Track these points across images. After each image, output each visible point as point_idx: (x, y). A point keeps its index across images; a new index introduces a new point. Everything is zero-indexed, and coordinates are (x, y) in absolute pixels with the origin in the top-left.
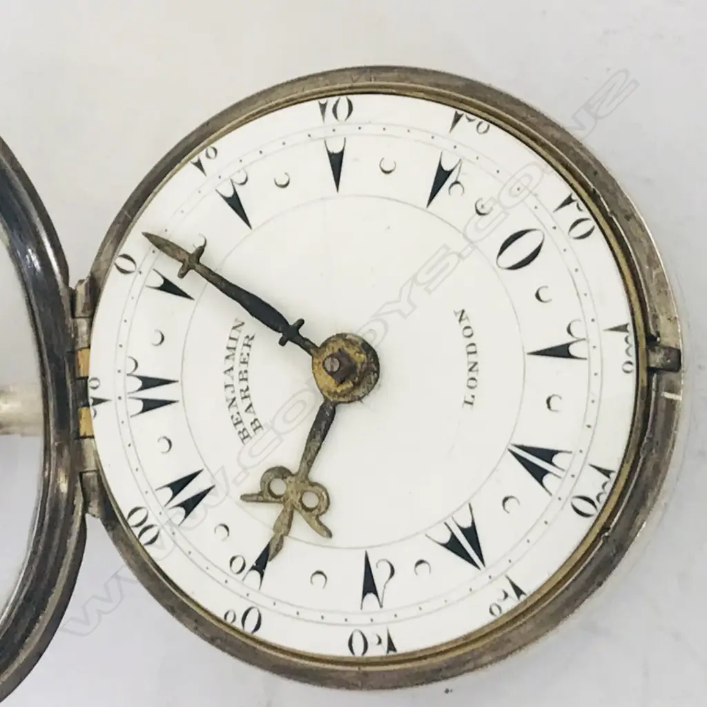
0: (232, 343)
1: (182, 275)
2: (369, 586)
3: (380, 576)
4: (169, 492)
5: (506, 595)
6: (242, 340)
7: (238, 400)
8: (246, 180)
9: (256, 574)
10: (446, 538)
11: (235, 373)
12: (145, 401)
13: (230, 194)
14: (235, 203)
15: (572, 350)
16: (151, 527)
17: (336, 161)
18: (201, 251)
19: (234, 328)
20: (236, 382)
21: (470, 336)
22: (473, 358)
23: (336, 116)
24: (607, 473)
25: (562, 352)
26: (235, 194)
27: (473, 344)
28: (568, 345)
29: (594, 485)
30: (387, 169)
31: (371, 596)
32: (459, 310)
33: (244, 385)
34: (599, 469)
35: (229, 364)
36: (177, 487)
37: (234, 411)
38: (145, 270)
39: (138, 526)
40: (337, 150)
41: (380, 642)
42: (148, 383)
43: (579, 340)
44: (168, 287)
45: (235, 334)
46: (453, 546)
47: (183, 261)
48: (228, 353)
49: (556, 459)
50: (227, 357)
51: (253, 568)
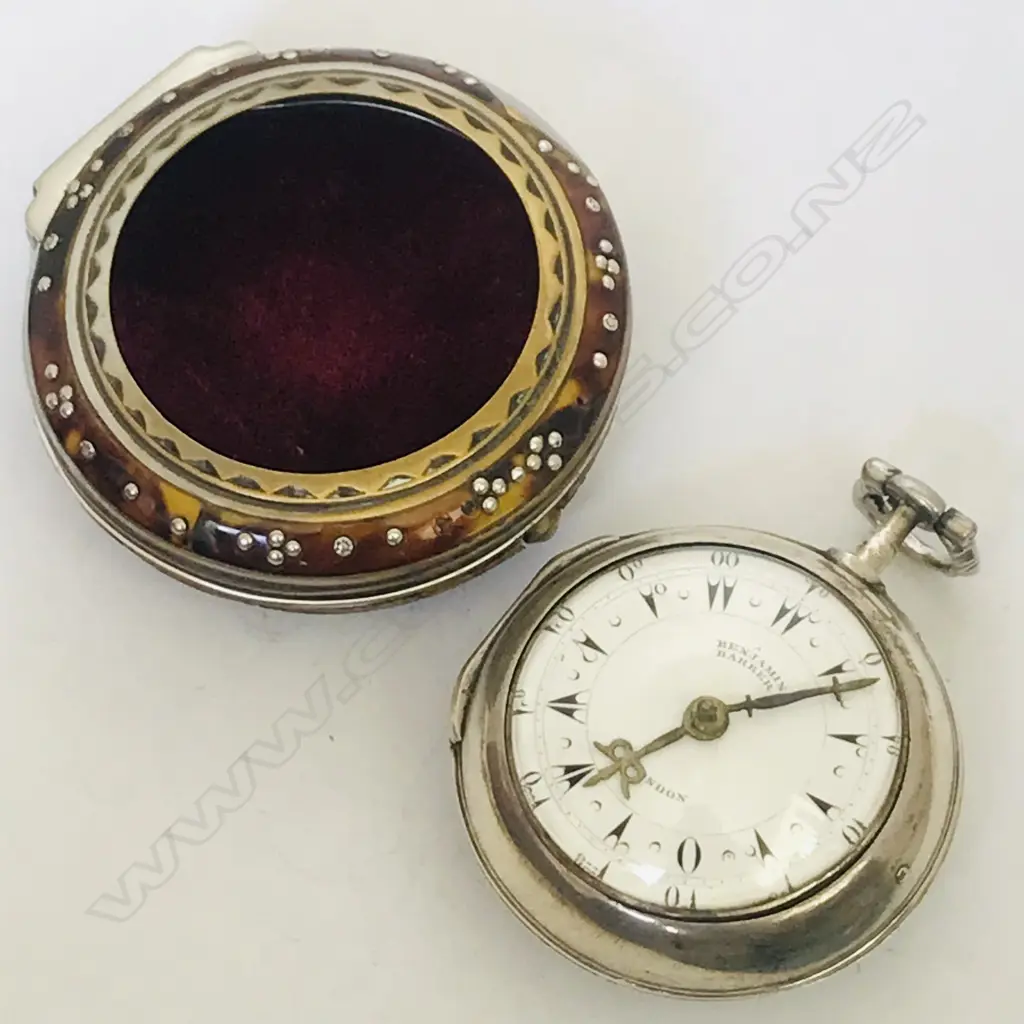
0: (775, 676)
1: (835, 680)
2: (589, 643)
3: (589, 652)
4: (729, 585)
5: (523, 705)
6: (772, 682)
7: (742, 656)
8: (858, 755)
9: (647, 594)
10: (577, 699)
11: (758, 665)
12: (787, 611)
13: (858, 740)
14: (851, 739)
15: (614, 837)
16: (721, 562)
17: (824, 807)
18: (838, 699)
19: (782, 684)
20: (753, 662)
21: (668, 793)
22: (655, 785)
23: (849, 827)
24: (538, 803)
25: (618, 832)
26: (855, 742)
27: (662, 791)
28: (619, 838)
29: (539, 792)
30: (795, 827)
31: (584, 639)
32: (686, 800)
33: (748, 665)
34: (544, 801)
35: (766, 666)
36: (728, 592)
37: (740, 649)
38: (860, 666)
39: (728, 557)
40: (830, 811)
41: (557, 626)
42: (796, 620)
43: (617, 844)
44: (838, 669)
45: (779, 682)
46: (571, 699)
47: (841, 685)
48: (772, 671)
49: (568, 784)
50: (770, 668)
51: (651, 595)
